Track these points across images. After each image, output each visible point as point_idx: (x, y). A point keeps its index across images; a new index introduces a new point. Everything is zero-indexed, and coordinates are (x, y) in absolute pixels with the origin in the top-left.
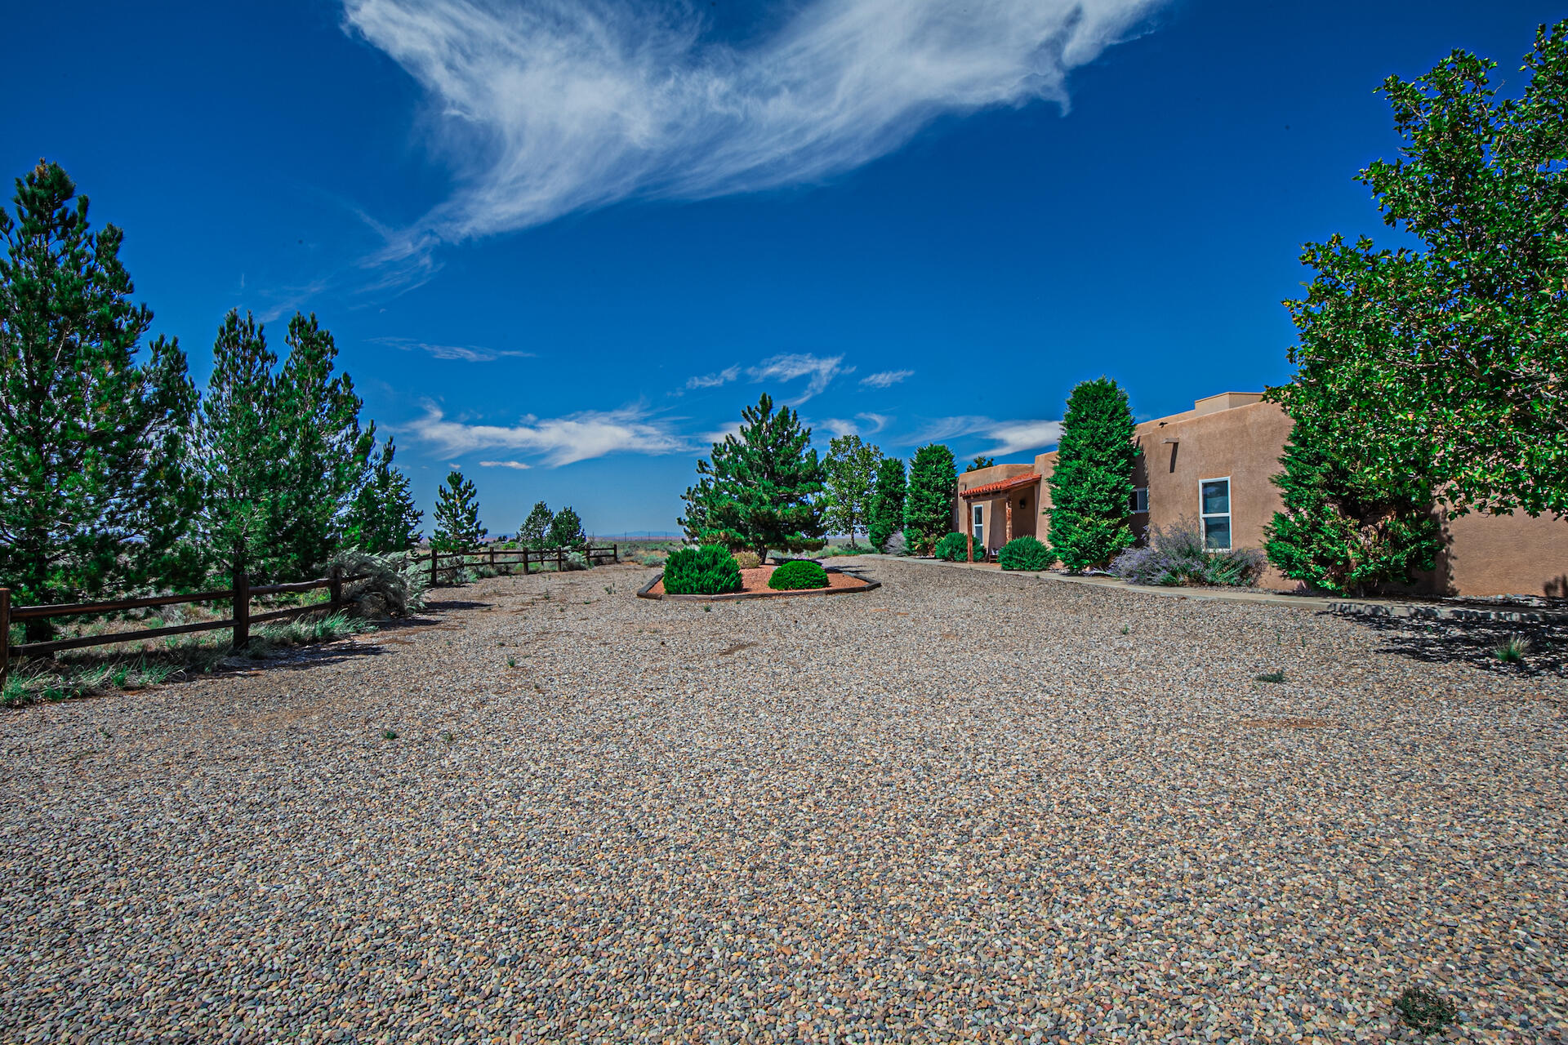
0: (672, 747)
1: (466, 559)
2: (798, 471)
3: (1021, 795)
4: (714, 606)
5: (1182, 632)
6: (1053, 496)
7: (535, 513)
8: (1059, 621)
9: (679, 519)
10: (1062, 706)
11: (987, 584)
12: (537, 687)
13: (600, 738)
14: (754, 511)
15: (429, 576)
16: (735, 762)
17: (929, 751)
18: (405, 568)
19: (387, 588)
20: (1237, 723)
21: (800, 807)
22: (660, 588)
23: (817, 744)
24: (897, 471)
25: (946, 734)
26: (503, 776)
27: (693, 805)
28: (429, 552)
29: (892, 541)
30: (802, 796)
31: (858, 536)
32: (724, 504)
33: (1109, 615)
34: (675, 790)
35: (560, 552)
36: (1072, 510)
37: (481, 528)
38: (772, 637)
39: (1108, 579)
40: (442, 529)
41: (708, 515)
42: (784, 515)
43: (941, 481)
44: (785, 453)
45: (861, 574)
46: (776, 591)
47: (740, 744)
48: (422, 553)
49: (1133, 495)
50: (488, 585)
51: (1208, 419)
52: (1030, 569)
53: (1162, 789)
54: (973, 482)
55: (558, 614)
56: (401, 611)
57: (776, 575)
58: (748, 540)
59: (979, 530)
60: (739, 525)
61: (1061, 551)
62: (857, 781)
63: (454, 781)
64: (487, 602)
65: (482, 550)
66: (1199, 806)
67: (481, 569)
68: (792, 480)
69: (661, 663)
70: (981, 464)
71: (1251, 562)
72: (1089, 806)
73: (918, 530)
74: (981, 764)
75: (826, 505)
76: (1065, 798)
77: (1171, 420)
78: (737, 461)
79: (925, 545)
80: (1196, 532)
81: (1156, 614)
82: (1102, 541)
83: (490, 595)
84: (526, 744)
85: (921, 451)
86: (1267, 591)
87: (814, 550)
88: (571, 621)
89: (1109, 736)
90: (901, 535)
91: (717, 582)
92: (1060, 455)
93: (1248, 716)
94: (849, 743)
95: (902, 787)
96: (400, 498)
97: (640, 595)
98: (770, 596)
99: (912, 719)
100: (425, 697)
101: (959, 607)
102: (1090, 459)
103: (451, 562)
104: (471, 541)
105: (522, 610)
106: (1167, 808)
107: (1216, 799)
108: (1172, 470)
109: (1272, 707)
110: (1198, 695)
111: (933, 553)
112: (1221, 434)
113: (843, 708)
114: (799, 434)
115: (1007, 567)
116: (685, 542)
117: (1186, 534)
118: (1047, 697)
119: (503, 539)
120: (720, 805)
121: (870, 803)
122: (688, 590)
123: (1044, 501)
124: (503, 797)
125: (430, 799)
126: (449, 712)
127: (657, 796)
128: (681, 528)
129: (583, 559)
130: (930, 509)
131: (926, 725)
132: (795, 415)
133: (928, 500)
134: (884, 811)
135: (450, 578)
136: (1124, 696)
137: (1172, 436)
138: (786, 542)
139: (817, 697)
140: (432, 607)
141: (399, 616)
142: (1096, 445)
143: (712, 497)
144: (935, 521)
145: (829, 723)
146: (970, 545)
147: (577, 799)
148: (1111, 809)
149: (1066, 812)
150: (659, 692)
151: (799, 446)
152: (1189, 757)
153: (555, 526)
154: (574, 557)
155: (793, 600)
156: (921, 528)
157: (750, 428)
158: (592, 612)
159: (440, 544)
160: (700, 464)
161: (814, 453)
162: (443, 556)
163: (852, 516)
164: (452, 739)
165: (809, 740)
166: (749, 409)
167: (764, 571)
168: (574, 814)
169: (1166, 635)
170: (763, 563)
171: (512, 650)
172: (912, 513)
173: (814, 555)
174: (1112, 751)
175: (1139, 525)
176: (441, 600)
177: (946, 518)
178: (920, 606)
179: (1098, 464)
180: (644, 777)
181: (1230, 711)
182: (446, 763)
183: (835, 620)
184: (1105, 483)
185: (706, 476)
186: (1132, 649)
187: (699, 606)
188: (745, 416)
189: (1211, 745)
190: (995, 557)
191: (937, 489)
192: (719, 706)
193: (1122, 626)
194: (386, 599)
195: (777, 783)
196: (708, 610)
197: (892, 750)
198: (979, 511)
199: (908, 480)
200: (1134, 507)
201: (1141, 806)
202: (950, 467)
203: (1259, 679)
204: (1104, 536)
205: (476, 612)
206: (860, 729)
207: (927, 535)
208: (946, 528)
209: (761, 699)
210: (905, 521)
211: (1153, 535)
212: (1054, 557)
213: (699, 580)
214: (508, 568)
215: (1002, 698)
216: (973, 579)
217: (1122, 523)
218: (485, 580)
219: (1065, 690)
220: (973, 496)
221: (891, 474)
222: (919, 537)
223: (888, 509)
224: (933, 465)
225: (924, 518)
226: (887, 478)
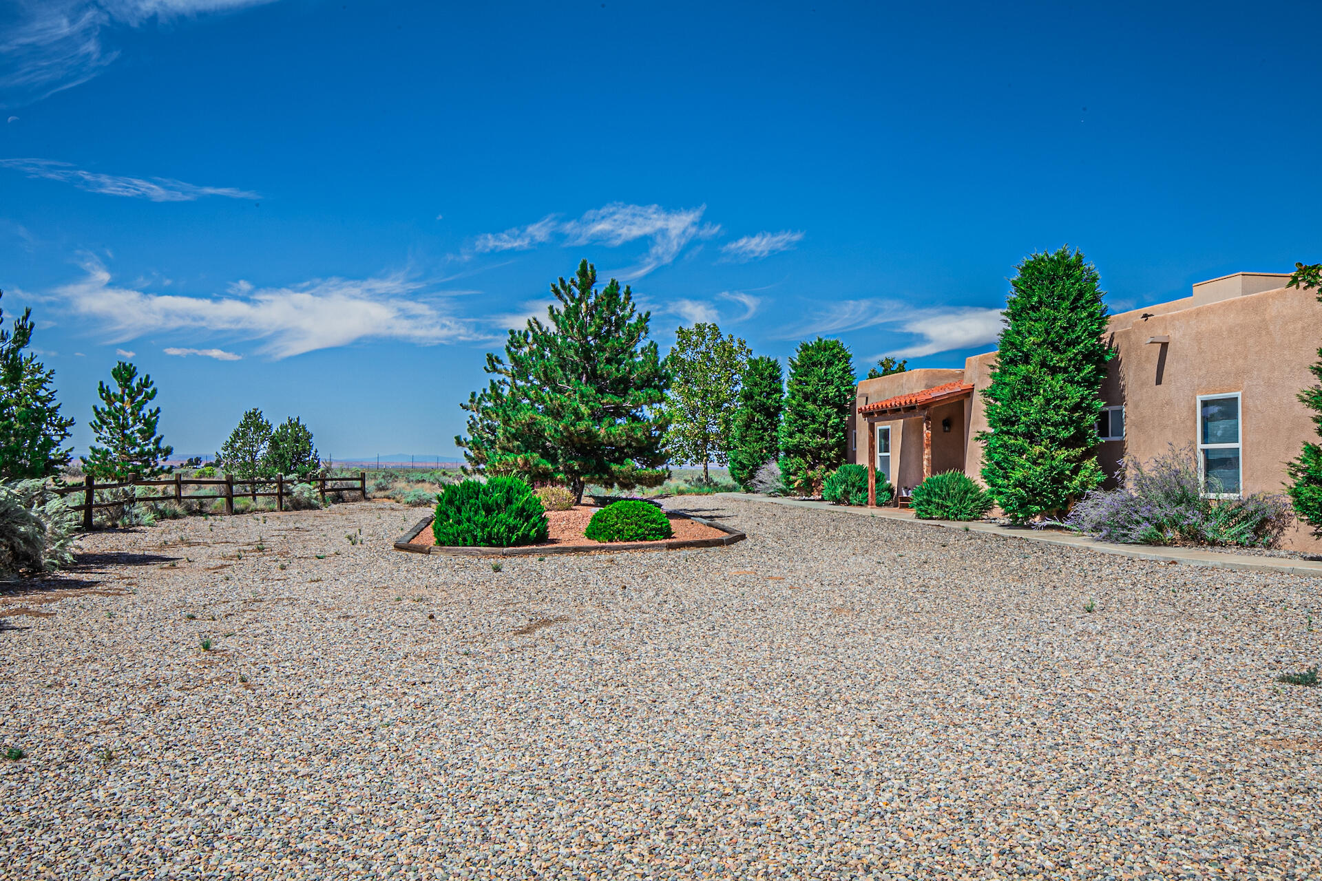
0: (443, 768)
1: (139, 490)
2: (630, 372)
3: (944, 841)
4: (506, 563)
5: (1170, 610)
6: (989, 415)
7: (245, 426)
8: (997, 593)
9: (458, 438)
10: (1001, 713)
11: (896, 537)
12: (243, 680)
13: (337, 755)
14: (566, 428)
15: (81, 515)
16: (535, 790)
17: (813, 775)
18: (43, 503)
19: (14, 532)
20: (1251, 742)
21: (628, 856)
22: (428, 537)
23: (653, 764)
24: (770, 375)
25: (837, 751)
26: (189, 813)
27: (473, 853)
28: (81, 479)
29: (762, 474)
30: (632, 840)
31: (714, 466)
32: (524, 417)
33: (1067, 585)
34: (447, 831)
35: (281, 483)
36: (1016, 435)
37: (163, 445)
38: (590, 609)
39: (1067, 534)
40: (102, 445)
41: (500, 432)
42: (609, 434)
43: (831, 391)
44: (613, 347)
45: (717, 521)
46: (595, 543)
47: (542, 764)
48: (70, 481)
49: (1103, 416)
50: (171, 530)
51: (1211, 310)
52: (956, 517)
53: (1146, 835)
54: (878, 393)
55: (276, 573)
56: (36, 567)
57: (596, 519)
58: (557, 470)
59: (885, 461)
60: (544, 448)
61: (1000, 493)
62: (711, 819)
63: (112, 822)
64: (169, 553)
65: (163, 477)
66: (1199, 861)
67: (161, 506)
68: (622, 386)
69: (429, 646)
70: (888, 368)
71: (1270, 513)
72: (1041, 857)
73: (798, 460)
74: (888, 795)
75: (669, 422)
76: (1007, 846)
77: (1158, 310)
78: (543, 356)
79: (809, 481)
80: (1191, 469)
81: (1134, 584)
82: (1058, 480)
83: (175, 545)
84: (225, 765)
85: (805, 348)
86: (1293, 554)
87: (651, 486)
88: (296, 583)
89: (1068, 757)
90: (774, 466)
91: (512, 529)
92: (1000, 356)
93: (1268, 733)
94: (699, 763)
95: (775, 827)
96: (38, 399)
97: (398, 547)
98: (587, 550)
99: (788, 729)
100: (70, 695)
101: (856, 570)
102: (1043, 364)
103: (115, 495)
104: (147, 464)
105: (222, 567)
106: (1152, 863)
107: (1224, 852)
108: (1159, 382)
109: (1302, 720)
110: (1195, 701)
111: (820, 492)
112: (1230, 331)
113: (691, 713)
114: (633, 321)
115: (924, 514)
116: (465, 471)
117: (1177, 472)
118: (981, 700)
119: (195, 462)
120: (513, 853)
121: (729, 850)
122: (470, 540)
123: (977, 423)
124: (188, 844)
125: (73, 850)
126: (107, 718)
127: (421, 841)
128: (461, 451)
129: (316, 493)
130: (816, 431)
131: (809, 737)
132: (628, 293)
133: (813, 416)
134: (749, 863)
135: (112, 519)
136: (1090, 700)
137: (1160, 334)
138: (612, 474)
139: (653, 697)
140: (85, 561)
141: (32, 575)
142: (1052, 343)
143: (506, 407)
144: (823, 446)
145: (670, 734)
146: (872, 481)
147: (300, 846)
148: (1073, 862)
149: (1008, 867)
150: (424, 688)
151: (632, 338)
152: (1183, 789)
153: (275, 444)
154: (302, 490)
155: (619, 557)
156: (803, 456)
157: (563, 310)
158: (327, 570)
159: (99, 468)
160: (490, 359)
161: (654, 348)
162: (104, 486)
163: (706, 440)
164: (111, 759)
165: (642, 758)
166: (562, 281)
167: (579, 514)
168: (296, 869)
169: (1149, 614)
170: (578, 503)
171: (207, 626)
172: (791, 435)
173: (651, 492)
174: (1073, 779)
175: (1110, 457)
176: (98, 551)
177: (839, 444)
178: (801, 566)
179: (1054, 371)
180: (401, 813)
181: (1240, 724)
182: (100, 794)
183: (679, 587)
184: (1064, 398)
185: (497, 377)
186: (1100, 633)
187: (486, 563)
188: (557, 292)
189: (1214, 772)
190: (907, 499)
191: (826, 401)
192: (512, 709)
193: (1085, 600)
194: (12, 548)
195: (595, 822)
196: (497, 569)
197: (761, 774)
198: (885, 434)
199: (786, 388)
200: (1103, 433)
201: (1116, 859)
202: (845, 370)
203: (1283, 679)
204: (1061, 473)
205: (153, 569)
206: (714, 743)
207: (812, 467)
208: (838, 457)
209: (573, 698)
210: (780, 446)
211: (1131, 473)
212: (990, 501)
213: (485, 525)
214: (202, 505)
215: (916, 700)
216: (876, 531)
217: (1087, 455)
218: (165, 524)
219: (1006, 691)
220: (877, 412)
221: (762, 379)
222: (800, 469)
223: (757, 429)
224: (821, 368)
225: (807, 443)
226: (756, 384)
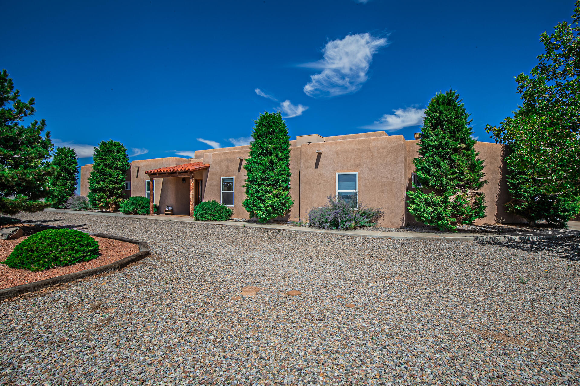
24: (71, 156)
36: (268, 185)
43: (119, 164)
54: (146, 166)
79: (107, 204)
108: (316, 166)
111: (113, 208)
123: (212, 180)
130: (111, 181)
133: (110, 175)
137: (317, 149)
144: (115, 188)
146: (152, 204)
177: (123, 187)
190: (166, 210)
191: (116, 168)
202: (125, 155)
207: (109, 197)
220: (158, 174)
221: (66, 157)
222: (103, 198)
223: (63, 180)
224: (114, 153)
225: (107, 187)
226: (62, 159)
